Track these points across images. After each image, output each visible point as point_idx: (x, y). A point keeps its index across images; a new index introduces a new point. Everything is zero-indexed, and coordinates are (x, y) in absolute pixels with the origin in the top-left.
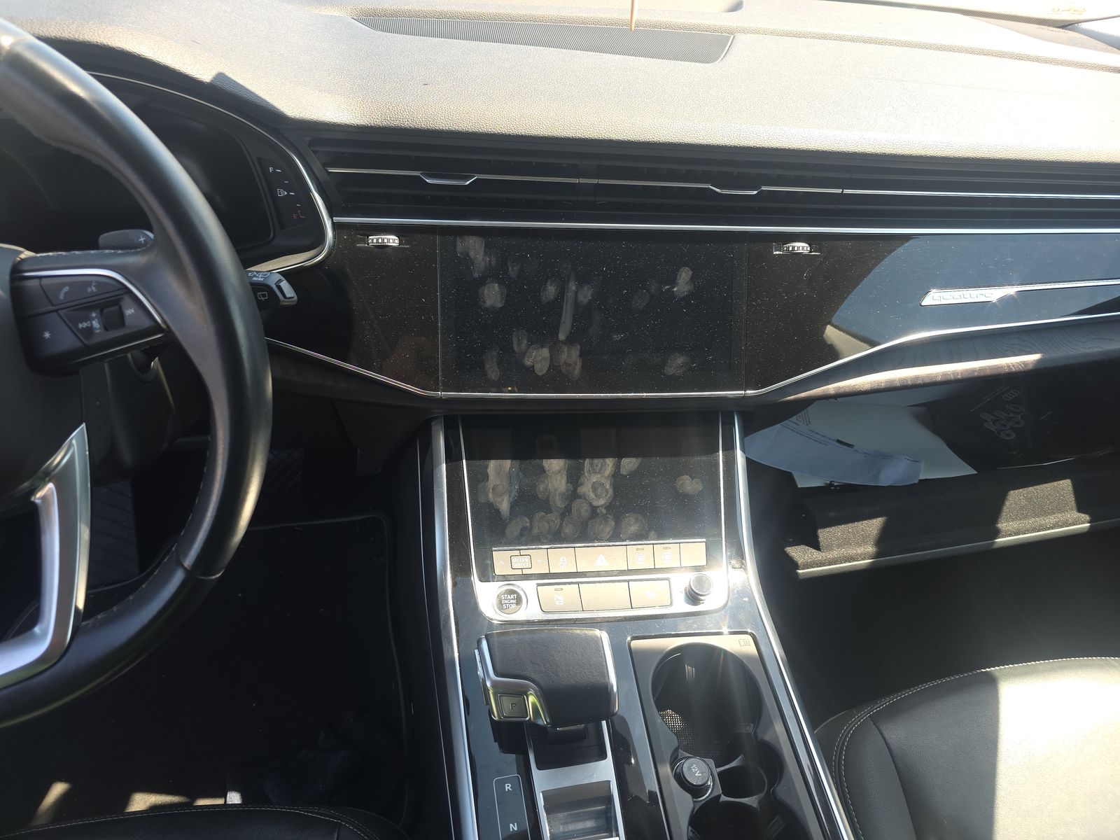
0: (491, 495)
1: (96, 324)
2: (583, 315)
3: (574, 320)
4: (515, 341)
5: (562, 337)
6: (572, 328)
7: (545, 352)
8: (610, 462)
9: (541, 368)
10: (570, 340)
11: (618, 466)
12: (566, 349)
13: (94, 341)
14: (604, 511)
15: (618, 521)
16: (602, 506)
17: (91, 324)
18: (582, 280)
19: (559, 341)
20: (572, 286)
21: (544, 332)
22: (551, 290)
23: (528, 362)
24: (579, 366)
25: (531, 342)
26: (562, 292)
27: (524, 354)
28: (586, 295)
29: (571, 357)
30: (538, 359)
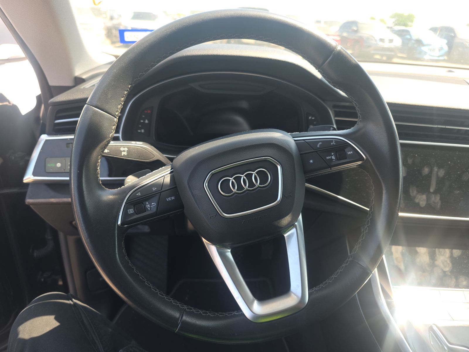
0: (395, 262)
1: (333, 157)
2: (440, 182)
3: (437, 183)
4: (411, 191)
5: (432, 190)
6: (436, 187)
7: (424, 197)
8: (447, 251)
9: (423, 203)
10: (435, 192)
11: (451, 253)
12: (433, 196)
13: (333, 164)
14: (449, 274)
15: (457, 279)
16: (448, 271)
17: (332, 157)
18: (440, 167)
19: (430, 192)
20: (436, 169)
21: (424, 188)
22: (426, 170)
23: (417, 201)
24: (439, 204)
25: (418, 192)
26: (431, 172)
27: (415, 197)
28: (442, 173)
29: (436, 199)
30: (422, 199)
